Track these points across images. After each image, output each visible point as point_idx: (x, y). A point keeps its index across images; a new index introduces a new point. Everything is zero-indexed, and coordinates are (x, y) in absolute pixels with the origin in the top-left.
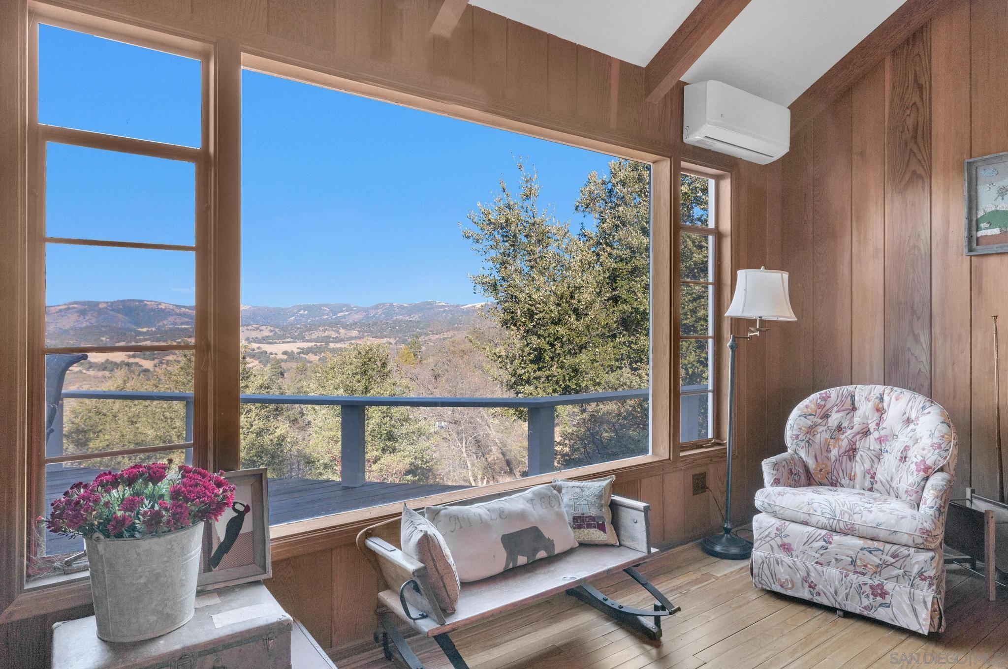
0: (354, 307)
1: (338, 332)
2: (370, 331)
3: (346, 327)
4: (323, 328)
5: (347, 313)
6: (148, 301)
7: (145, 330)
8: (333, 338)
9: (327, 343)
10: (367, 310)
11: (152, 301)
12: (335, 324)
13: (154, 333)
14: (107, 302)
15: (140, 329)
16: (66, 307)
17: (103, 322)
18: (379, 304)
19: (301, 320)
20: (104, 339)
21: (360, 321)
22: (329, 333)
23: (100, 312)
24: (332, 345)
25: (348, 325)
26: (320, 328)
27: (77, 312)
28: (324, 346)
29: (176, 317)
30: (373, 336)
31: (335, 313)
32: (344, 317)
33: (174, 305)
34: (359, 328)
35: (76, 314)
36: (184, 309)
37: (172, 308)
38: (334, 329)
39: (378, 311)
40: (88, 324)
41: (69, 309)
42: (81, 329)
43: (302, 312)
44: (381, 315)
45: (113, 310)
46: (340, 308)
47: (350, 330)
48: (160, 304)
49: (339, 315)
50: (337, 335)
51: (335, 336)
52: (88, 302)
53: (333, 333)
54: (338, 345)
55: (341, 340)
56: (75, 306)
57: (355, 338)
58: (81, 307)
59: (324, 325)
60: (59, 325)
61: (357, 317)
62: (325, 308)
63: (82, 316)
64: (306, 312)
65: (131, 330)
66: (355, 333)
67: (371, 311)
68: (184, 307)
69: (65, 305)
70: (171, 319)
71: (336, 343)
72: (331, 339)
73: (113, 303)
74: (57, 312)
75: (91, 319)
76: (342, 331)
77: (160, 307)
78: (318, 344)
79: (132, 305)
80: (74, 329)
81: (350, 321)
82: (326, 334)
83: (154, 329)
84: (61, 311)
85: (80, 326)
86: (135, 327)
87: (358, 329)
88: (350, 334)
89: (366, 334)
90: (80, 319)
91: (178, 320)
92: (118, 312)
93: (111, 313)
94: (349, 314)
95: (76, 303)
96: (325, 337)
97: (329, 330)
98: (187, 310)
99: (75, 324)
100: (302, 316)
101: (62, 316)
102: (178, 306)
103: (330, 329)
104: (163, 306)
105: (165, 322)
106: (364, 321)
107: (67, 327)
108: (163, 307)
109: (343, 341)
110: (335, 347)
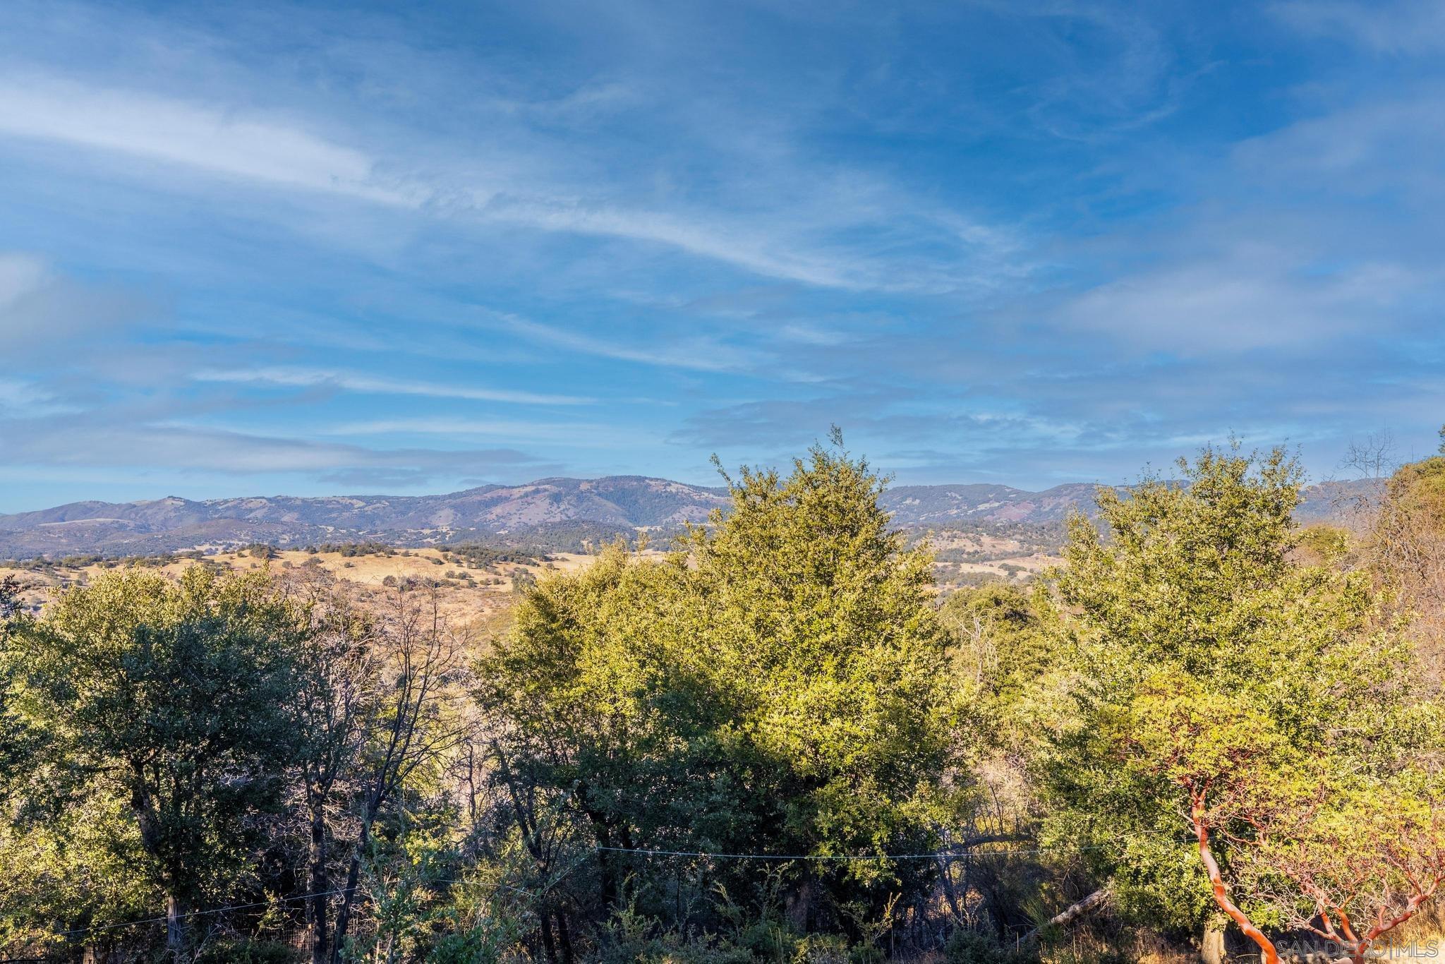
0: (1010, 493)
1: (978, 542)
2: (1043, 542)
3: (995, 532)
4: (949, 533)
5: (997, 504)
6: (651, 479)
7: (645, 529)
8: (969, 554)
9: (957, 563)
10: (1037, 499)
11: (657, 479)
12: (974, 526)
13: (658, 536)
14: (592, 481)
15: (638, 528)
16: (533, 488)
17: (585, 515)
18: (1062, 486)
19: (906, 516)
20: (585, 543)
21: (1023, 520)
22: (961, 544)
23: (581, 498)
24: (966, 568)
25: (998, 529)
26: (944, 533)
27: (550, 496)
28: (951, 568)
29: (694, 508)
30: (1050, 551)
31: (973, 505)
32: (992, 512)
33: (690, 486)
34: (1022, 534)
35: (548, 501)
36: (706, 494)
37: (687, 491)
38: (971, 535)
39: (1061, 501)
40: (564, 518)
41: (537, 491)
42: (554, 525)
43: (908, 501)
44: (1066, 509)
45: (599, 495)
46: (986, 492)
47: (1002, 538)
48: (670, 485)
49: (981, 507)
50: (977, 548)
51: (971, 550)
52: (565, 480)
53: (969, 543)
54: (978, 569)
55: (985, 559)
56: (547, 486)
57: (1013, 555)
58: (555, 489)
59: (952, 528)
60: (524, 520)
61: (1016, 513)
62: (954, 495)
63: (555, 505)
64: (917, 501)
65: (624, 530)
66: (1012, 545)
67: (1046, 501)
68: (707, 490)
69: (533, 484)
70: (686, 511)
71: (973, 562)
72: (965, 556)
73: (598, 482)
74: (521, 497)
75: (568, 510)
76: (986, 540)
77: (669, 489)
78: (940, 565)
79: (627, 487)
80: (544, 525)
81: (1002, 521)
82: (954, 546)
83: (659, 528)
84: (526, 495)
85: (552, 520)
86: (630, 524)
87: (1018, 536)
88: (1003, 547)
89: (1035, 548)
90: (553, 509)
91: (696, 513)
92: (607, 498)
93: (597, 499)
94: (1001, 507)
95: (548, 481)
96: (952, 550)
97: (960, 538)
98: (711, 496)
99: (546, 516)
100: (909, 508)
101: (529, 504)
102: (696, 488)
103: (964, 535)
104: (673, 489)
105: (676, 516)
106: (1030, 522)
107: (535, 522)
108: (674, 491)
109: (989, 560)
110: (972, 571)
